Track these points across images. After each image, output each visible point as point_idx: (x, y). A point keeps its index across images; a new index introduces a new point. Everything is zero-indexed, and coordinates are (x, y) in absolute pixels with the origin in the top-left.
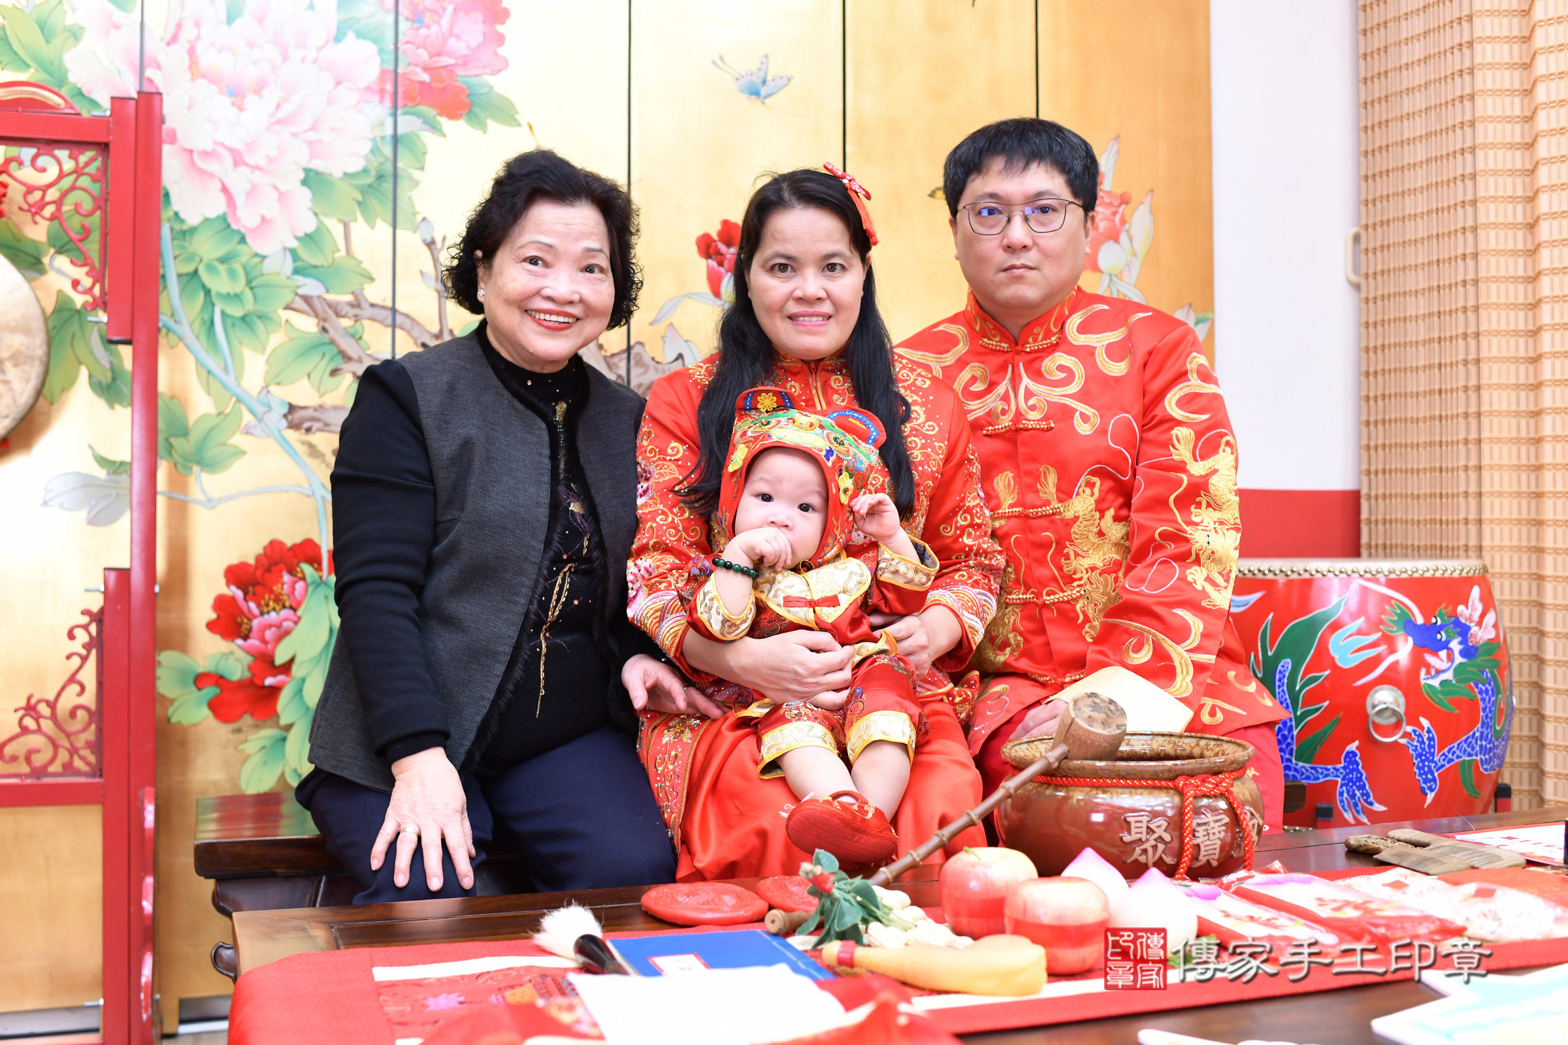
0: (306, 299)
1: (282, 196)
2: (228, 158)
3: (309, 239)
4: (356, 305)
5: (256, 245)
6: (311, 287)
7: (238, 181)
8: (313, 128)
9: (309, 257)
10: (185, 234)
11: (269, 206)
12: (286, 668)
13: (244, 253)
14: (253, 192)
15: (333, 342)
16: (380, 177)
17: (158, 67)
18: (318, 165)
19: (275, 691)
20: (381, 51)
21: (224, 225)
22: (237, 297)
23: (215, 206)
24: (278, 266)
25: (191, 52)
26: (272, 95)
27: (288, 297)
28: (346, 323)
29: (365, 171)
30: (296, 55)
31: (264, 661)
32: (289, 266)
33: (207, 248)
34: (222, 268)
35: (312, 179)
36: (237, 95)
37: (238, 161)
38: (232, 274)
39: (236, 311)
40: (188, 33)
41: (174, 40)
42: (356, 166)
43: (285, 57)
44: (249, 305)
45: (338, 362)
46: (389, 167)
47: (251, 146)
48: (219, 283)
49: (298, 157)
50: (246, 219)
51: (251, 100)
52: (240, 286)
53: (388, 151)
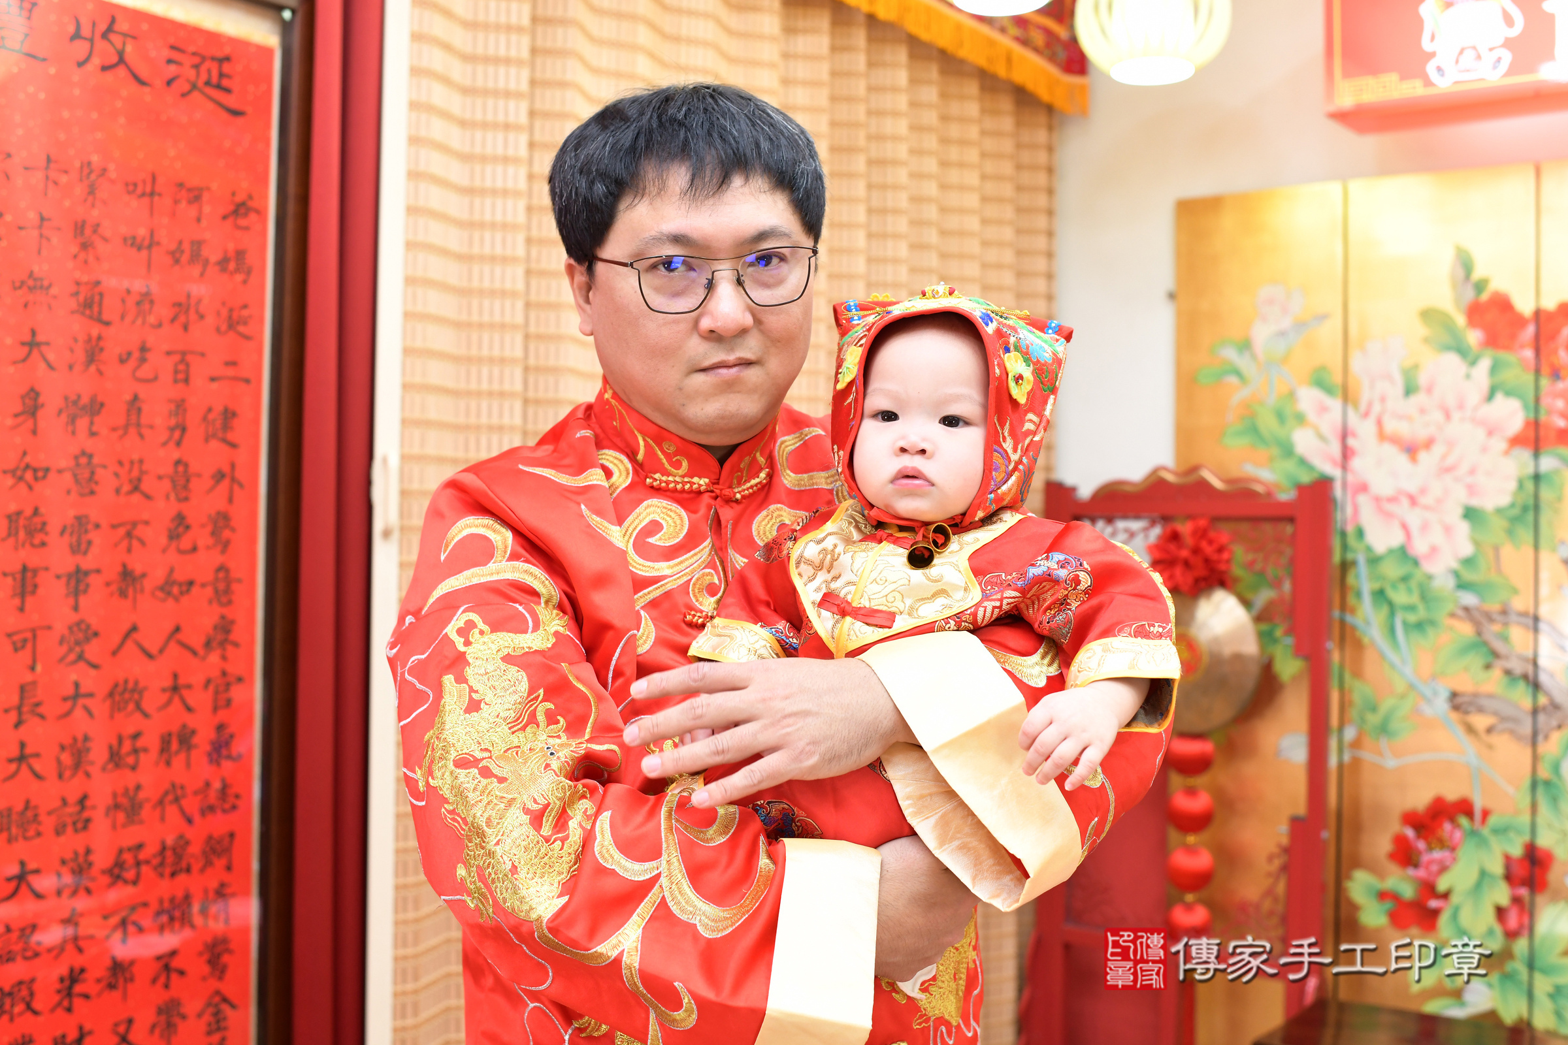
0: (1467, 609)
1: (1448, 530)
2: (1405, 502)
3: (1468, 562)
4: (1504, 612)
5: (1428, 567)
6: (1469, 599)
7: (1414, 518)
8: (1472, 472)
9: (1468, 576)
10: (1374, 560)
11: (1437, 536)
12: (1445, 896)
13: (1418, 575)
14: (1425, 527)
15: (1485, 644)
16: (1525, 509)
17: (1354, 435)
18: (1475, 502)
19: (1436, 913)
20: (1525, 407)
21: (1403, 553)
22: (1411, 608)
23: (1396, 539)
24: (1443, 583)
25: (1379, 423)
26: (1438, 450)
27: (1450, 607)
28: (1496, 628)
29: (1512, 505)
30: (1456, 415)
31: (1428, 889)
32: (1451, 583)
33: (1392, 570)
34: (1402, 587)
35: (1470, 514)
36: (1411, 450)
37: (1413, 501)
38: (1409, 590)
39: (1412, 618)
40: (1377, 408)
41: (1366, 415)
42: (1504, 500)
43: (1448, 416)
44: (1422, 613)
45: (1490, 659)
46: (1531, 502)
47: (1423, 491)
48: (1400, 597)
49: (1459, 497)
50: (1420, 547)
51: (1423, 456)
52: (1414, 599)
53: (1530, 486)
